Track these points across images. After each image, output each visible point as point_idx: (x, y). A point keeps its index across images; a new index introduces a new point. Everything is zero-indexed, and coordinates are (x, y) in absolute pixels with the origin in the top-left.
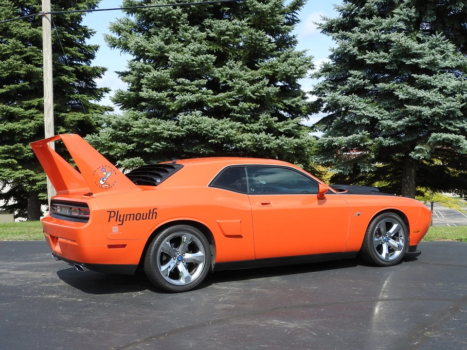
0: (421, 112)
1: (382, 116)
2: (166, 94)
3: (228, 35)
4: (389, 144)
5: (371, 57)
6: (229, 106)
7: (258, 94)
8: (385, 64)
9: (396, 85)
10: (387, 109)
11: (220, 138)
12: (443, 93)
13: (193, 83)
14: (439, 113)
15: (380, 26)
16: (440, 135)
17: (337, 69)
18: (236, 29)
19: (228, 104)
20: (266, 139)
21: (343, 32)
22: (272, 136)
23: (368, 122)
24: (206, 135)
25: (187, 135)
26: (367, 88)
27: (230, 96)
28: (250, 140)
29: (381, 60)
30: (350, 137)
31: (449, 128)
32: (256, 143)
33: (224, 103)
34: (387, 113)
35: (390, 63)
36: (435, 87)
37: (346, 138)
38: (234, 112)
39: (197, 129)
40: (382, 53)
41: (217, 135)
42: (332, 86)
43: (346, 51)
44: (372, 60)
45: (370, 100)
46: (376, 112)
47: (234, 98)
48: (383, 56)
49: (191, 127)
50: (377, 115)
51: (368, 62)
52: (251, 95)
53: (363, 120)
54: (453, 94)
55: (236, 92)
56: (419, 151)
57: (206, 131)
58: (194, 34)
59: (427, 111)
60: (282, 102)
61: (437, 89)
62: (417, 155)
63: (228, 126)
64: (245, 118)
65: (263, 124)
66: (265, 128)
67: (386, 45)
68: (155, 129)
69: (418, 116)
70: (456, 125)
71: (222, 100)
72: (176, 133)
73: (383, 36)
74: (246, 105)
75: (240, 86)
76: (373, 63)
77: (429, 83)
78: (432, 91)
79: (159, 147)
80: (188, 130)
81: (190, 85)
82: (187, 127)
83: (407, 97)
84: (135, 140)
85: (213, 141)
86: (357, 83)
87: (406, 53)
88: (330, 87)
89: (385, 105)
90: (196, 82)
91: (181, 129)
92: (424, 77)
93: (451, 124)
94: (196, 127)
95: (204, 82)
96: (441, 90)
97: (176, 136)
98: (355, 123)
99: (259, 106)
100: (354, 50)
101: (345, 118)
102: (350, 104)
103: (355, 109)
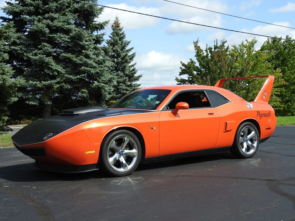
0: (90, 71)
9: (71, 56)
10: (64, 68)
23: (57, 74)
37: (47, 82)
46: (60, 68)
48: (65, 37)
50: (60, 70)
59: (92, 71)
62: (84, 95)
67: (67, 32)
88: (23, 50)
96: (94, 61)
98: (50, 74)
100: (47, 31)
101: (46, 71)
102: (51, 63)
103: (52, 66)
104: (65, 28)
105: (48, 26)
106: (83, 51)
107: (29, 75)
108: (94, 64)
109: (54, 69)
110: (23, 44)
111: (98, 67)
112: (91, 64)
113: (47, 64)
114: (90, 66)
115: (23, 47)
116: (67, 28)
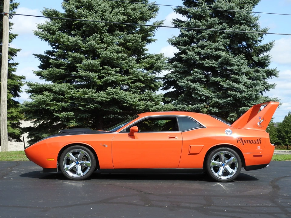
0: (236, 95)
1: (211, 95)
2: (97, 74)
3: (132, 42)
4: (216, 111)
5: (207, 63)
6: (130, 84)
7: (146, 78)
8: (215, 67)
9: (221, 79)
10: (214, 92)
11: (130, 103)
12: (246, 86)
13: (113, 69)
14: (245, 97)
15: (211, 46)
16: (246, 108)
17: (181, 67)
18: (136, 39)
19: (130, 83)
20: (151, 105)
21: (188, 47)
22: (154, 103)
23: (205, 98)
24: (121, 101)
25: (111, 100)
26: (203, 80)
27: (131, 79)
28: (143, 105)
29: (214, 65)
30: (196, 106)
31: (249, 104)
32: (146, 107)
33: (127, 82)
34: (213, 94)
35: (218, 67)
36: (241, 82)
37: (194, 106)
38: (132, 88)
39: (118, 97)
40: (214, 62)
41: (128, 101)
42: (179, 76)
43: (193, 58)
44: (209, 64)
45: (203, 86)
46: (208, 93)
47: (133, 80)
48: (214, 63)
49: (115, 96)
50: (208, 95)
51: (206, 65)
52: (142, 79)
53: (202, 97)
54: (252, 87)
55: (135, 76)
56: (231, 117)
57: (123, 98)
58: (113, 40)
59: (239, 95)
60: (153, 84)
61: (243, 84)
62: (232, 119)
63: (133, 96)
64: (137, 92)
65: (148, 96)
66: (149, 98)
67: (217, 57)
68: (92, 96)
69: (235, 97)
70: (252, 103)
71: (127, 81)
72: (105, 99)
73: (215, 53)
74: (139, 84)
75: (137, 73)
76: (209, 66)
77: (239, 80)
78: (240, 84)
79: (92, 107)
80: (112, 97)
81: (111, 71)
82: (113, 96)
83: (229, 87)
84: (69, 101)
85: (126, 105)
86: (199, 76)
87: (228, 63)
88: (178, 77)
89: (212, 90)
90: (114, 69)
91: (108, 97)
92: (237, 77)
93: (250, 103)
94: (118, 96)
95: (118, 69)
96: (244, 85)
97: (104, 100)
98: (197, 98)
99: (145, 85)
100: (197, 58)
101: (193, 95)
102: (197, 88)
103: (198, 90)
104: (214, 54)
105: (199, 54)
106: (232, 76)
107: (182, 99)
108: (243, 88)
109: (201, 94)
110: (178, 72)
111: (246, 91)
112: (240, 88)
113: (194, 89)
114: (238, 90)
115: (178, 74)
116: (216, 54)
